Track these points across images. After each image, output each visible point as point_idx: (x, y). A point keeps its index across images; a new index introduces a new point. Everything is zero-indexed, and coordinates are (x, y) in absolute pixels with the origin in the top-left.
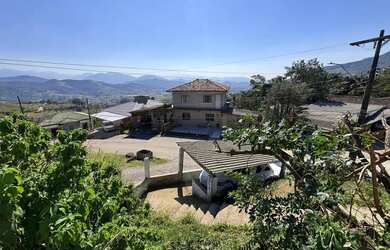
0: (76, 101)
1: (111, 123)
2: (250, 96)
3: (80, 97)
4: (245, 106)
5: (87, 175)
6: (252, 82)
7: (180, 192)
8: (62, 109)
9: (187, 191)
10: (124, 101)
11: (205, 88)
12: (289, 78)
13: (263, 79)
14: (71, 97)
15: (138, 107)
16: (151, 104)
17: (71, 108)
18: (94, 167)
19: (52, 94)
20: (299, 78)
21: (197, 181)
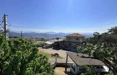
0: (42, 39)
1: (49, 45)
2: (94, 39)
3: (43, 38)
4: (91, 42)
5: (38, 57)
6: (94, 34)
7: (66, 70)
8: (39, 40)
9: (68, 70)
10: (53, 39)
11: (76, 36)
12: (110, 33)
13: (99, 34)
14: (41, 37)
15: (56, 41)
16: (60, 40)
17: (41, 40)
18: (41, 55)
19: (38, 37)
20: (115, 33)
21: (72, 67)
